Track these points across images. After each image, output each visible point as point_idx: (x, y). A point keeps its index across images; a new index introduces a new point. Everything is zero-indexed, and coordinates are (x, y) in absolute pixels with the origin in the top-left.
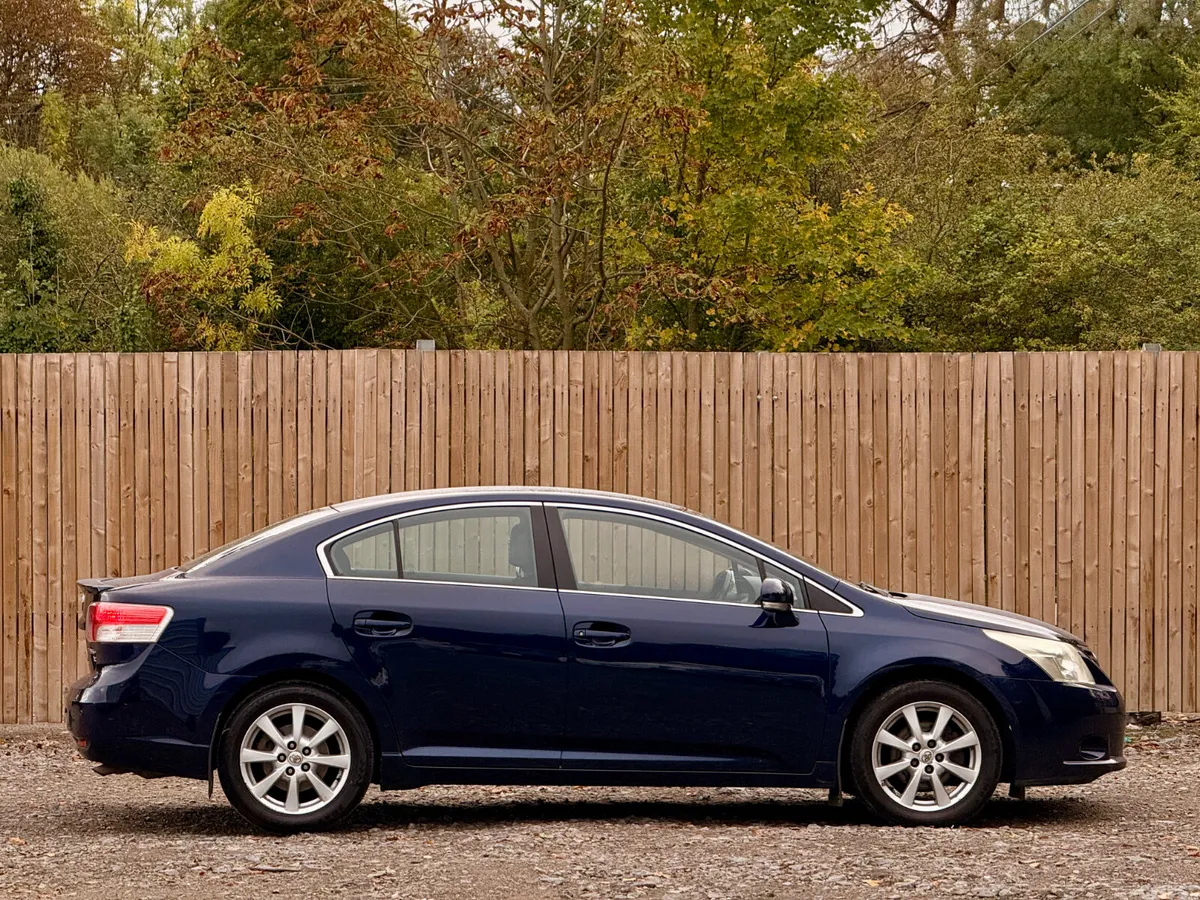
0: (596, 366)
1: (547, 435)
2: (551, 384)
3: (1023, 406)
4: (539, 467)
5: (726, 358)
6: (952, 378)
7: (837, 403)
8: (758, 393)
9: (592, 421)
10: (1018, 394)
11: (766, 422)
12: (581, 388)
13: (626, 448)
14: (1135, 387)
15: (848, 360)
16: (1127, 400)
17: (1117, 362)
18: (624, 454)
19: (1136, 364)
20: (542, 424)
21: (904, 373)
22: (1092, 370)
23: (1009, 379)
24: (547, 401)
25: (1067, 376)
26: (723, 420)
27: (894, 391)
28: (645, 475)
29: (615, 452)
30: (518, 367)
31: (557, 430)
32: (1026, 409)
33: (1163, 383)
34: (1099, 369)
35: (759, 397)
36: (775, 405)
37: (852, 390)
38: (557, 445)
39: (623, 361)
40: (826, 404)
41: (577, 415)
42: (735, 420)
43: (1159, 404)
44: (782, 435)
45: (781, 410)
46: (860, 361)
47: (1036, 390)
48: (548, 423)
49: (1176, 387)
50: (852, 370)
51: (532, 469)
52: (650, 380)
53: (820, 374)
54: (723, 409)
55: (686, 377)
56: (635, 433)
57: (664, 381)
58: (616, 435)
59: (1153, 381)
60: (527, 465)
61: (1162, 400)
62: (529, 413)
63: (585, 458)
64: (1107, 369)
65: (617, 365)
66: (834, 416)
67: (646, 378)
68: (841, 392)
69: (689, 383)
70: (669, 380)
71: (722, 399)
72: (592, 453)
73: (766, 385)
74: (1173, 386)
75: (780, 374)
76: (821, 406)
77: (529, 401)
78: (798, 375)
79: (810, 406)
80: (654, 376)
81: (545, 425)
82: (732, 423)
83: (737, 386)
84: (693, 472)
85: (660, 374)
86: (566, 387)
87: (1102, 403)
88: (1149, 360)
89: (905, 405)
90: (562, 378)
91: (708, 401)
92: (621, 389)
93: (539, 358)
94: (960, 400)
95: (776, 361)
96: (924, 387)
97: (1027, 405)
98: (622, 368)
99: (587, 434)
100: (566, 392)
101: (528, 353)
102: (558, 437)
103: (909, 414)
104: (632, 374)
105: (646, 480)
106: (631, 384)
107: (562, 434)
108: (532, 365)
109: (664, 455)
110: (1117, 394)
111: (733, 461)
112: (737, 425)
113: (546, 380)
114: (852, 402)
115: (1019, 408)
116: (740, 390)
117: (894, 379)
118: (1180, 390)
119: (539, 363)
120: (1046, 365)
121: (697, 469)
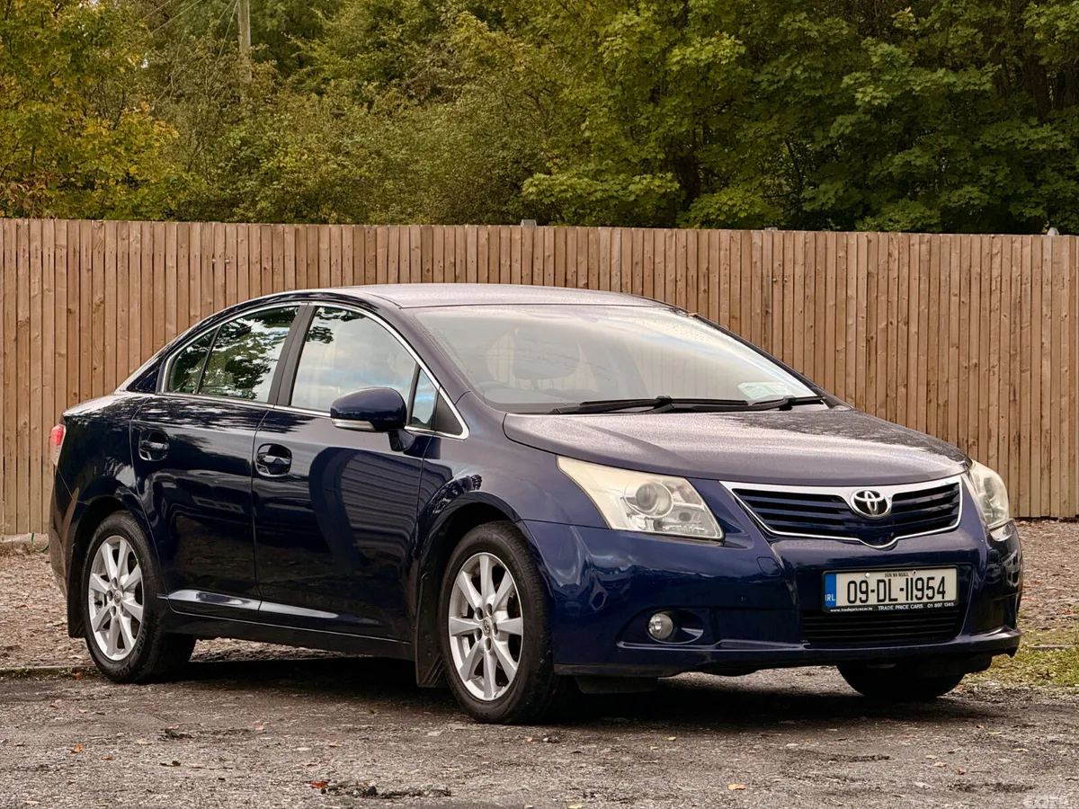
0: (77, 232)
1: (36, 290)
2: (39, 248)
3: (428, 271)
4: (30, 319)
5: (187, 229)
6: (370, 245)
7: (278, 267)
8: (213, 256)
9: (74, 278)
10: (424, 260)
11: (220, 281)
12: (64, 251)
13: (103, 302)
14: (516, 255)
15: (287, 230)
16: (510, 266)
17: (503, 235)
18: (101, 308)
19: (517, 236)
20: (32, 281)
21: (333, 241)
22: (483, 241)
23: (417, 248)
24: (36, 262)
25: (463, 245)
26: (184, 280)
27: (324, 256)
28: (119, 326)
29: (94, 306)
30: (11, 234)
31: (45, 287)
32: (431, 273)
33: (539, 252)
34: (488, 239)
35: (214, 260)
36: (227, 267)
37: (290, 256)
38: (44, 299)
39: (100, 228)
40: (268, 267)
41: (62, 274)
42: (194, 279)
43: (535, 269)
44: (233, 292)
45: (232, 271)
46: (297, 231)
47: (438, 256)
48: (37, 280)
49: (549, 256)
50: (290, 238)
51: (23, 320)
52: (122, 246)
53: (264, 242)
54: (184, 270)
55: (154, 242)
56: (111, 289)
57: (135, 246)
58: (94, 292)
59: (531, 250)
60: (19, 316)
61: (538, 265)
62: (20, 272)
63: (69, 311)
64: (494, 241)
65: (96, 231)
66: (275, 277)
67: (120, 243)
68: (281, 257)
69: (156, 247)
70: (139, 246)
71: (183, 262)
72: (74, 306)
73: (219, 250)
74: (547, 254)
75: (231, 241)
76: (265, 268)
77: (21, 260)
78: (246, 242)
79: (256, 269)
80: (127, 241)
81: (35, 283)
82: (192, 282)
83: (196, 251)
84: (159, 323)
85: (131, 240)
86: (52, 250)
87: (491, 268)
88: (527, 232)
89: (333, 268)
90: (49, 243)
91: (171, 263)
92: (99, 252)
93: (29, 225)
94: (378, 264)
95: (228, 230)
96: (348, 253)
97: (431, 269)
98: (99, 234)
99: (71, 290)
100: (52, 255)
101: (20, 221)
102: (46, 293)
103: (336, 275)
104: (108, 239)
105: (120, 331)
106: (107, 250)
107: (49, 291)
108: (23, 230)
109: (135, 308)
110: (503, 261)
111: (192, 314)
112: (195, 284)
113: (36, 244)
114: (290, 265)
115: (425, 272)
116: (198, 254)
117: (324, 246)
118: (552, 258)
119: (29, 229)
120: (446, 236)
121: (163, 322)
